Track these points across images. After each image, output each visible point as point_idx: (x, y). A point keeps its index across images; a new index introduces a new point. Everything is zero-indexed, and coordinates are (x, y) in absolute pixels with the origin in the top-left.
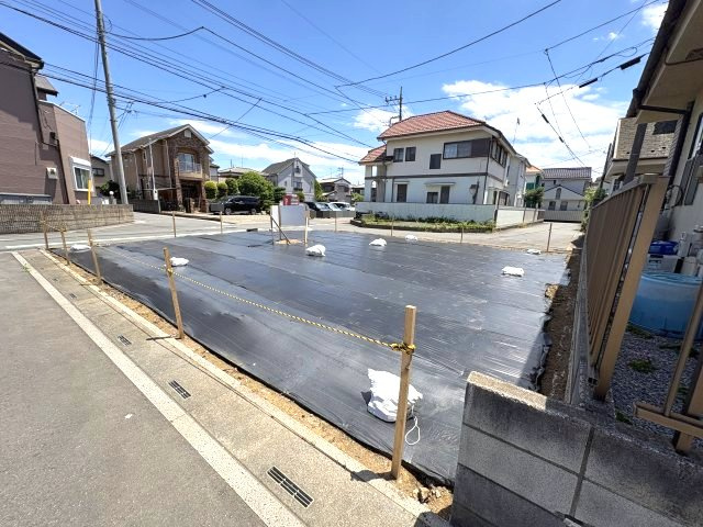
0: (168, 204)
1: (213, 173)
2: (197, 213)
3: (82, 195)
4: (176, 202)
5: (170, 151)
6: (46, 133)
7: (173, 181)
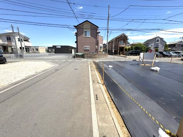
0: (116, 53)
1: (128, 45)
2: (122, 55)
3: (100, 52)
4: (117, 53)
5: (118, 40)
6: (97, 40)
7: (118, 48)
